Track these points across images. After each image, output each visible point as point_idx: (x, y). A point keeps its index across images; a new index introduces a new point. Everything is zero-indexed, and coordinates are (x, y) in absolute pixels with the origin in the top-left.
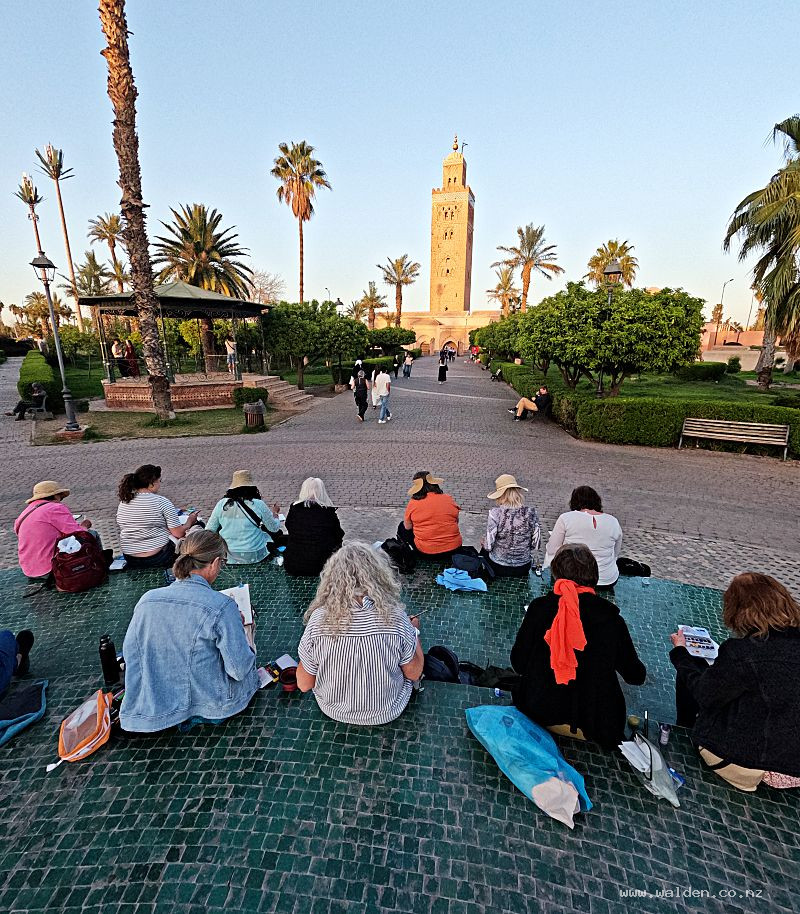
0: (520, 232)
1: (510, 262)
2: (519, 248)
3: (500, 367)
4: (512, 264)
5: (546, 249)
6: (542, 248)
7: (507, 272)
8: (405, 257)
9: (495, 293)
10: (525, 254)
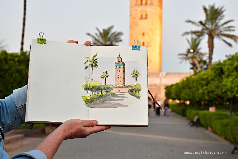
0: (205, 9)
1: (198, 32)
2: (204, 22)
3: (197, 114)
4: (200, 34)
5: (225, 23)
6: (222, 22)
7: (196, 40)
8: (112, 27)
9: (186, 56)
10: (209, 26)
